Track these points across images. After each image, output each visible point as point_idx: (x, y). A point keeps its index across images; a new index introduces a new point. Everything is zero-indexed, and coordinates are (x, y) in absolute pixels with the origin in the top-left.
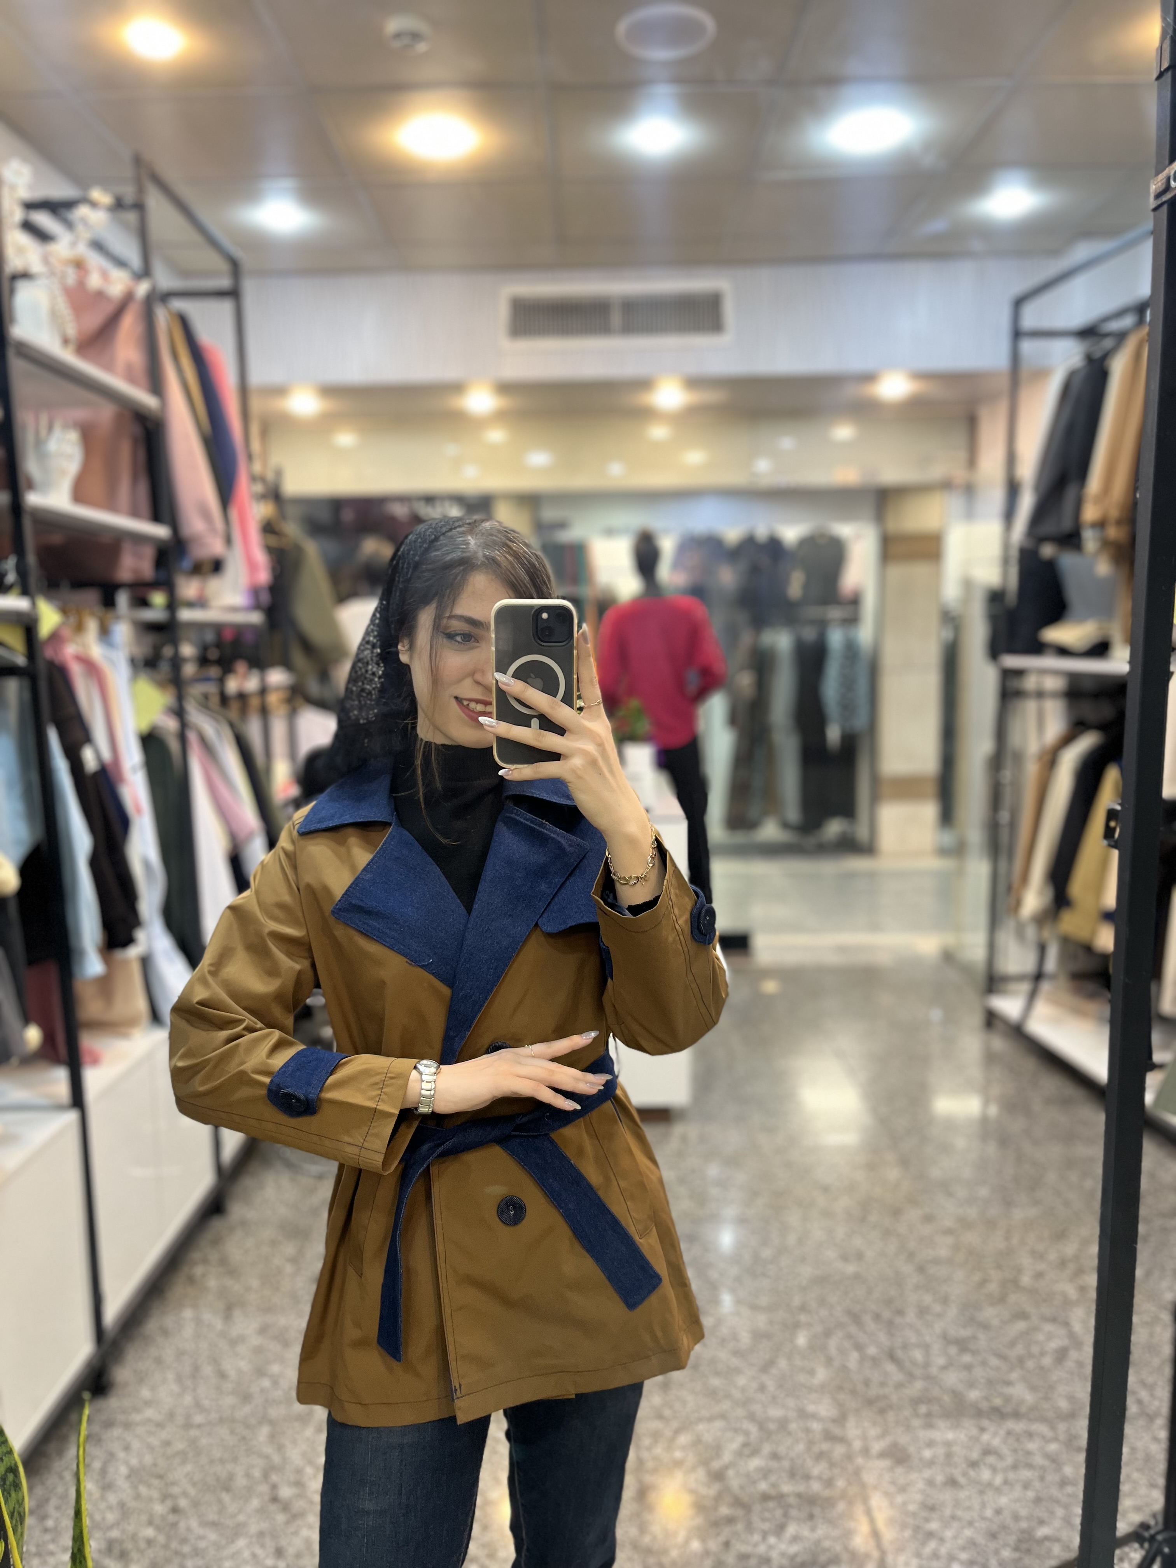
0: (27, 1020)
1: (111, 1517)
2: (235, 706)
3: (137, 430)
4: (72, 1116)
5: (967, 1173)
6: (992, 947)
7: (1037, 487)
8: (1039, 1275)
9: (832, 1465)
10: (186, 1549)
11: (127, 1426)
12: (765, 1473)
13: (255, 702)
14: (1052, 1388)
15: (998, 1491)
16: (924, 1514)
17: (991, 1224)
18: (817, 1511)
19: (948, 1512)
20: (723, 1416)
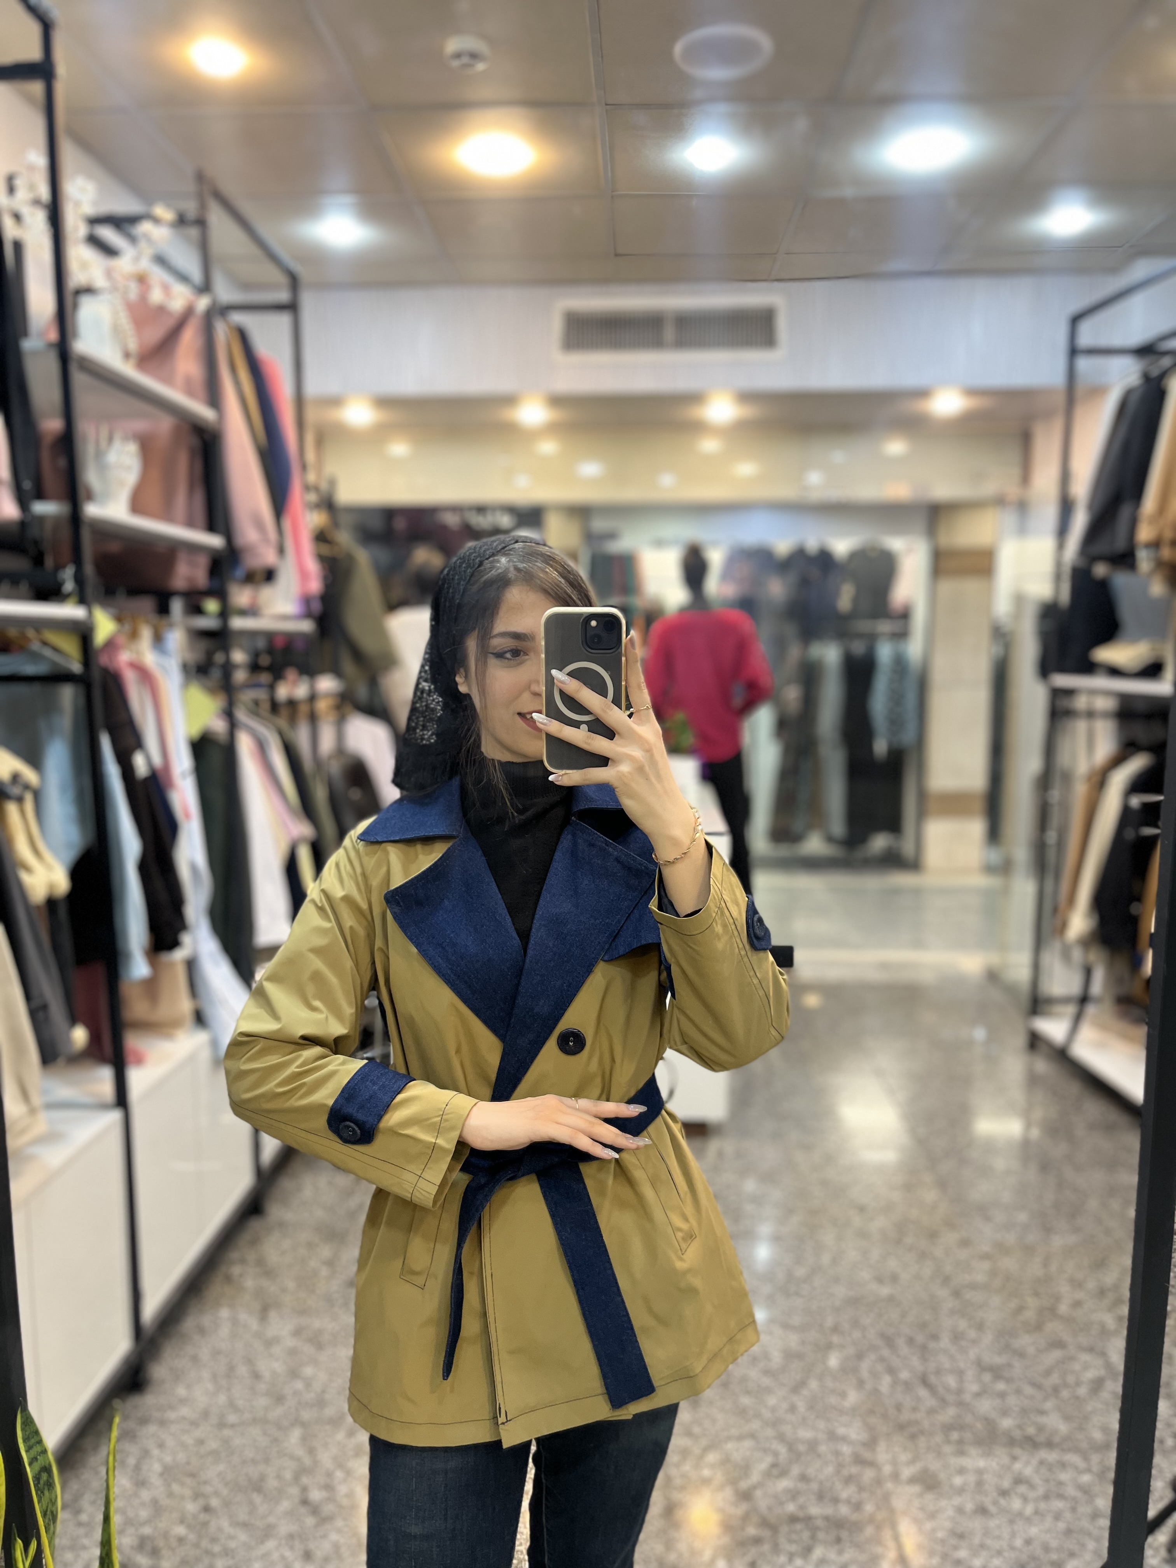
0: (74, 1021)
1: (144, 1514)
2: (284, 712)
3: (195, 441)
4: (116, 1116)
5: (1006, 1197)
6: (1036, 967)
7: (1090, 506)
8: (1077, 1304)
9: (861, 1489)
10: (217, 1548)
11: (163, 1423)
12: (794, 1495)
13: (304, 709)
14: (1086, 1418)
15: (1028, 1520)
16: (953, 1541)
17: (1029, 1250)
18: (844, 1534)
19: (977, 1540)
20: (752, 1436)
